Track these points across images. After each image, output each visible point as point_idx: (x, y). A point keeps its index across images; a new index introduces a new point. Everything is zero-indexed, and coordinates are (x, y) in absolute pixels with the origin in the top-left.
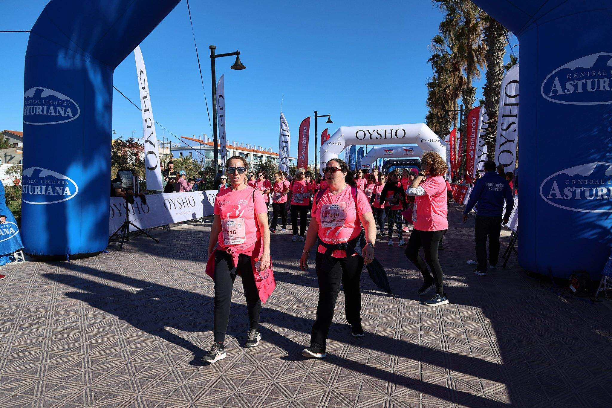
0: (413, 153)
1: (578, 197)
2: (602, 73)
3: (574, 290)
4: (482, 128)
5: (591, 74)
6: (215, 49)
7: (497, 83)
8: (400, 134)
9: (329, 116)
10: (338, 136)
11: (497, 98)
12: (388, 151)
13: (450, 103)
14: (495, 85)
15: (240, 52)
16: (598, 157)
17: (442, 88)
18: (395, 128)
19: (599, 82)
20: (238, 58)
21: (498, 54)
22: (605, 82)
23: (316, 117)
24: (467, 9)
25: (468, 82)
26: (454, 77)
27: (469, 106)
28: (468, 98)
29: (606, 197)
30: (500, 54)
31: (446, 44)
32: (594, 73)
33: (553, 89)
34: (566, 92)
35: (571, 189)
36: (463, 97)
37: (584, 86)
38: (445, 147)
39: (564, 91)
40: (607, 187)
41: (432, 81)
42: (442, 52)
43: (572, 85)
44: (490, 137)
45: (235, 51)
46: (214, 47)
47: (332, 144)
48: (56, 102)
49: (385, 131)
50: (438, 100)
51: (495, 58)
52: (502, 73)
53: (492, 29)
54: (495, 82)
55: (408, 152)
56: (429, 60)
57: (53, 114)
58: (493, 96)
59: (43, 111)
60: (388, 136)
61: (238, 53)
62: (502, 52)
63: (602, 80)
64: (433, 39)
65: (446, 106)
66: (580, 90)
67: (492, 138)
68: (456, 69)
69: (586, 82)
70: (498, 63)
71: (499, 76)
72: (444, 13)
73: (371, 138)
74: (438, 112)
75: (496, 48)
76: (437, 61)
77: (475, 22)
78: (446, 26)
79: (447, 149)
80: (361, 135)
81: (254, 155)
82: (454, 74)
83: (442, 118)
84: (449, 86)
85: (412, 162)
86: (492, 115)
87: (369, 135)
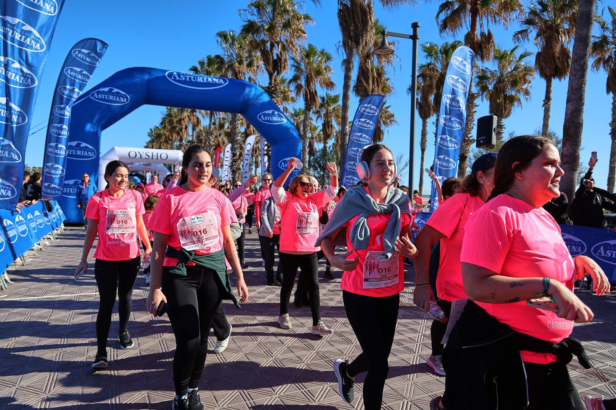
0: (151, 167)
7: (238, 138)
8: (164, 156)
10: (112, 154)
17: (178, 119)
26: (193, 117)
28: (211, 137)
30: (239, 122)
33: (282, 165)
39: (285, 166)
47: (107, 159)
50: (175, 127)
59: (81, 153)
60: (155, 157)
65: (181, 133)
70: (238, 127)
80: (133, 154)
82: (193, 115)
83: (172, 140)
84: (183, 119)
85: (134, 173)
86: (234, 155)
87: (140, 156)
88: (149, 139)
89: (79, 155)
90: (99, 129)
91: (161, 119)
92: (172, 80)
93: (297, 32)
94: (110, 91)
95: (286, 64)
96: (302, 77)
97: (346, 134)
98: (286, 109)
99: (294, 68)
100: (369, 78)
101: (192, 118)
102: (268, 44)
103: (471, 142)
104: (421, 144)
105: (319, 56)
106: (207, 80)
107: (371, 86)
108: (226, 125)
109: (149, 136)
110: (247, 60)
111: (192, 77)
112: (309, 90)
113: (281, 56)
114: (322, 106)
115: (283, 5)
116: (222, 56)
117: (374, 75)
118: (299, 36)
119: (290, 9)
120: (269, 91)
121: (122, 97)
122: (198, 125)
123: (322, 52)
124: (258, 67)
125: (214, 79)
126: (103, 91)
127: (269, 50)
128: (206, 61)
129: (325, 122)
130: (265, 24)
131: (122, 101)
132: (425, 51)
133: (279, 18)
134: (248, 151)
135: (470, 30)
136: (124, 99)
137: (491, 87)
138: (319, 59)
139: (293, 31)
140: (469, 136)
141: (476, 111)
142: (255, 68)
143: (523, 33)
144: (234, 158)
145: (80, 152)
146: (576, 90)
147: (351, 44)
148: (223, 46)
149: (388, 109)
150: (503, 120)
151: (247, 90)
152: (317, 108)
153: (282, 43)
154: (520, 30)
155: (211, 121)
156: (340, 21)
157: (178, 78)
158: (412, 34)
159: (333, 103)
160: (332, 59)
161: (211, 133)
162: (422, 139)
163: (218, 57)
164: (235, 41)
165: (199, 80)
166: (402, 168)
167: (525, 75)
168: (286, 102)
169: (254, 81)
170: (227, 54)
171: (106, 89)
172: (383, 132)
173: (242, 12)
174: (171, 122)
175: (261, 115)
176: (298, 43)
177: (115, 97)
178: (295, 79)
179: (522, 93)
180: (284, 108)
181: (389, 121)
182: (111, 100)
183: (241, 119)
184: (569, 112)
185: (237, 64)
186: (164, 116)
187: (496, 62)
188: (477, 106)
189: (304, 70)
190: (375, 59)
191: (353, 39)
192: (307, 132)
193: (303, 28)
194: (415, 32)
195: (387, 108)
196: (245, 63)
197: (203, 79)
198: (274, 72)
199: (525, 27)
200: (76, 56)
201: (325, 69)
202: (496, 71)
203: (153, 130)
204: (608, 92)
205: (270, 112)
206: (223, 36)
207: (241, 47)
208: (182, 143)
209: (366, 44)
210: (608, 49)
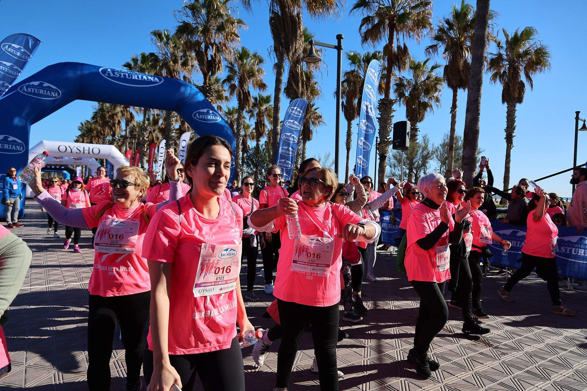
0: (82, 161)
7: (172, 134)
8: (96, 151)
10: (40, 148)
17: (110, 113)
26: (127, 112)
28: (145, 133)
30: (173, 119)
47: (35, 153)
49: (84, 148)
50: (107, 122)
55: (77, 161)
60: (86, 152)
65: (113, 128)
70: (172, 124)
73: (71, 152)
80: (62, 149)
82: (127, 110)
83: (104, 134)
84: (116, 114)
85: (63, 167)
87: (70, 150)
88: (80, 133)
89: (6, 149)
90: (28, 123)
91: (92, 114)
92: (106, 76)
93: (231, 36)
94: (41, 85)
95: (220, 65)
96: (236, 78)
97: (278, 134)
98: (220, 108)
99: (228, 69)
100: (299, 82)
101: (126, 114)
102: (203, 46)
103: (390, 143)
104: (346, 143)
105: (252, 59)
106: (142, 78)
107: (300, 89)
108: (161, 122)
110: (181, 59)
111: (127, 74)
112: (243, 91)
113: (215, 57)
114: (255, 105)
115: (217, 9)
116: (156, 54)
117: (303, 79)
118: (233, 39)
119: (224, 13)
120: (203, 90)
121: (53, 92)
122: (131, 121)
123: (255, 55)
124: (192, 66)
125: (149, 78)
126: (33, 85)
127: (204, 51)
128: (140, 58)
129: (257, 121)
130: (199, 26)
131: (54, 95)
132: (349, 59)
133: (213, 21)
134: (183, 147)
135: (388, 42)
136: (55, 94)
137: (407, 94)
138: (252, 61)
139: (227, 34)
140: (388, 138)
141: (394, 116)
142: (190, 67)
143: (434, 47)
145: (8, 145)
146: (473, 101)
147: (282, 50)
148: (158, 44)
149: (317, 111)
150: (417, 123)
151: (182, 89)
152: (250, 107)
153: (216, 45)
154: (430, 45)
155: (145, 117)
156: (271, 28)
157: (112, 75)
158: (337, 45)
159: (265, 103)
160: (264, 62)
161: (145, 129)
162: (347, 140)
163: (152, 54)
164: (170, 41)
165: (133, 78)
166: (329, 165)
167: (436, 84)
168: (220, 101)
169: (189, 79)
170: (161, 52)
171: (36, 83)
172: (312, 132)
173: (177, 13)
174: (103, 117)
175: (196, 113)
176: (232, 46)
177: (45, 91)
178: (229, 79)
179: (433, 100)
180: (218, 107)
181: (317, 121)
182: (41, 94)
183: (176, 116)
184: (468, 120)
185: (171, 62)
186: (96, 111)
187: (412, 71)
188: (394, 111)
189: (238, 71)
190: (304, 65)
191: (284, 46)
192: (241, 131)
193: (236, 32)
194: (339, 43)
195: (316, 109)
196: (180, 62)
197: (138, 77)
198: (209, 73)
199: (435, 42)
200: (6, 50)
201: (258, 71)
202: (411, 79)
203: (84, 124)
204: (503, 102)
205: (205, 111)
206: (158, 35)
207: (175, 46)
208: (114, 138)
209: (295, 51)
210: (503, 66)
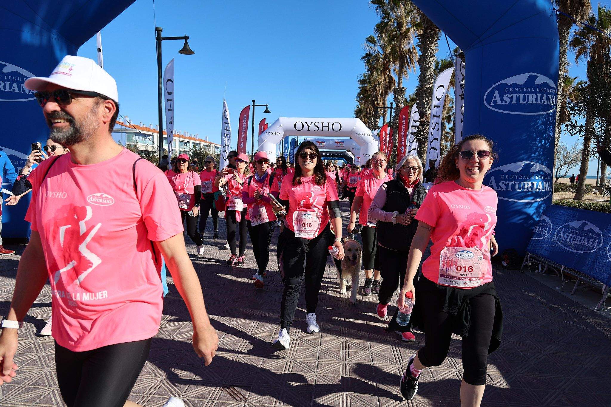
1: (510, 189)
2: (531, 89)
3: (505, 265)
4: (412, 126)
5: (523, 89)
6: (162, 31)
7: (428, 86)
8: (337, 127)
9: (267, 105)
10: (276, 127)
11: (427, 99)
12: (320, 142)
13: (379, 100)
14: (427, 88)
15: (188, 37)
16: (526, 157)
17: (373, 85)
18: (331, 121)
19: (528, 96)
20: (186, 42)
21: (429, 59)
22: (532, 97)
23: (254, 106)
24: (400, 14)
25: (399, 83)
26: (385, 76)
27: (399, 104)
28: (399, 97)
29: (530, 190)
30: (431, 59)
31: (378, 43)
32: (525, 89)
33: (493, 99)
34: (504, 103)
35: (505, 182)
36: (395, 96)
37: (518, 99)
38: (377, 142)
39: (502, 102)
40: (532, 181)
41: (363, 78)
42: (374, 52)
43: (509, 97)
44: (420, 134)
45: (184, 36)
46: (160, 29)
47: (271, 133)
48: (20, 79)
49: (323, 123)
50: (369, 96)
51: (427, 63)
52: (433, 77)
53: (425, 36)
54: (426, 85)
55: (339, 145)
56: (363, 58)
57: (17, 91)
58: (424, 97)
59: (4, 87)
60: (325, 129)
61: (186, 38)
62: (433, 58)
63: (530, 95)
64: (366, 39)
65: (376, 103)
66: (514, 102)
67: (422, 135)
68: (386, 69)
69: (519, 96)
70: (429, 68)
71: (430, 80)
72: (379, 16)
73: (309, 130)
74: (367, 107)
75: (428, 54)
76: (370, 59)
77: (407, 27)
78: (381, 28)
79: (378, 143)
80: (299, 126)
81: (179, 140)
82: (384, 74)
83: (370, 113)
84: (379, 84)
85: (341, 154)
86: (422, 114)
109: (355, 113)
122: (391, 87)
134: (439, 100)
144: (422, 120)
